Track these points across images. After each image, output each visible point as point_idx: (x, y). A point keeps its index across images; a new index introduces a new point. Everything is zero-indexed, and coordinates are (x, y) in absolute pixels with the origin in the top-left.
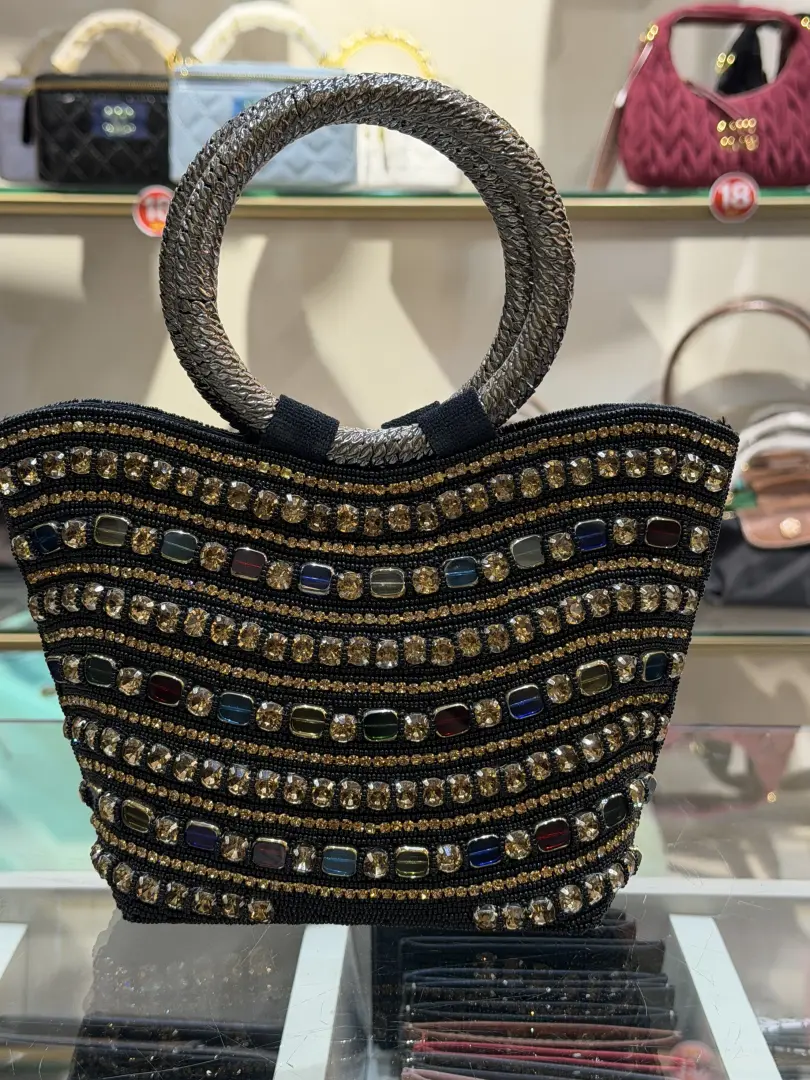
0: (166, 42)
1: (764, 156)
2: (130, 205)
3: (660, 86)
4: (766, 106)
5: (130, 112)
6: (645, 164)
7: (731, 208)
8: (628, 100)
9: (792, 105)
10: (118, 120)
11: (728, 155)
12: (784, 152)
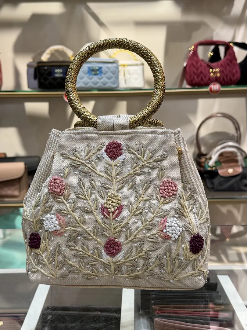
0: (70, 53)
1: (222, 78)
2: (62, 94)
3: (195, 61)
4: (222, 65)
5: (61, 71)
6: (192, 81)
7: (214, 91)
8: (187, 65)
9: (228, 65)
10: (58, 73)
11: (213, 78)
12: (227, 77)
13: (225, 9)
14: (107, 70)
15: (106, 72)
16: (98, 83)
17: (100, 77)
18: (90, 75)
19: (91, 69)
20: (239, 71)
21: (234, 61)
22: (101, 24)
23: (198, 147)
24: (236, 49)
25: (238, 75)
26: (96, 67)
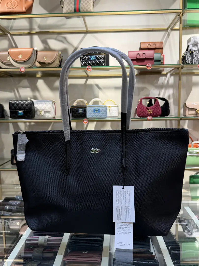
0: (86, 102)
1: (153, 114)
2: (82, 121)
3: (141, 106)
4: (153, 108)
5: (82, 110)
6: (139, 115)
7: (149, 120)
8: (137, 108)
9: (156, 108)
10: (81, 111)
11: (149, 114)
12: (155, 113)
13: (155, 81)
14: (102, 110)
15: (102, 111)
16: (98, 116)
17: (98, 113)
18: (94, 112)
19: (95, 110)
20: (161, 110)
21: (158, 106)
22: (99, 88)
24: (160, 101)
25: (160, 112)
26: (97, 109)
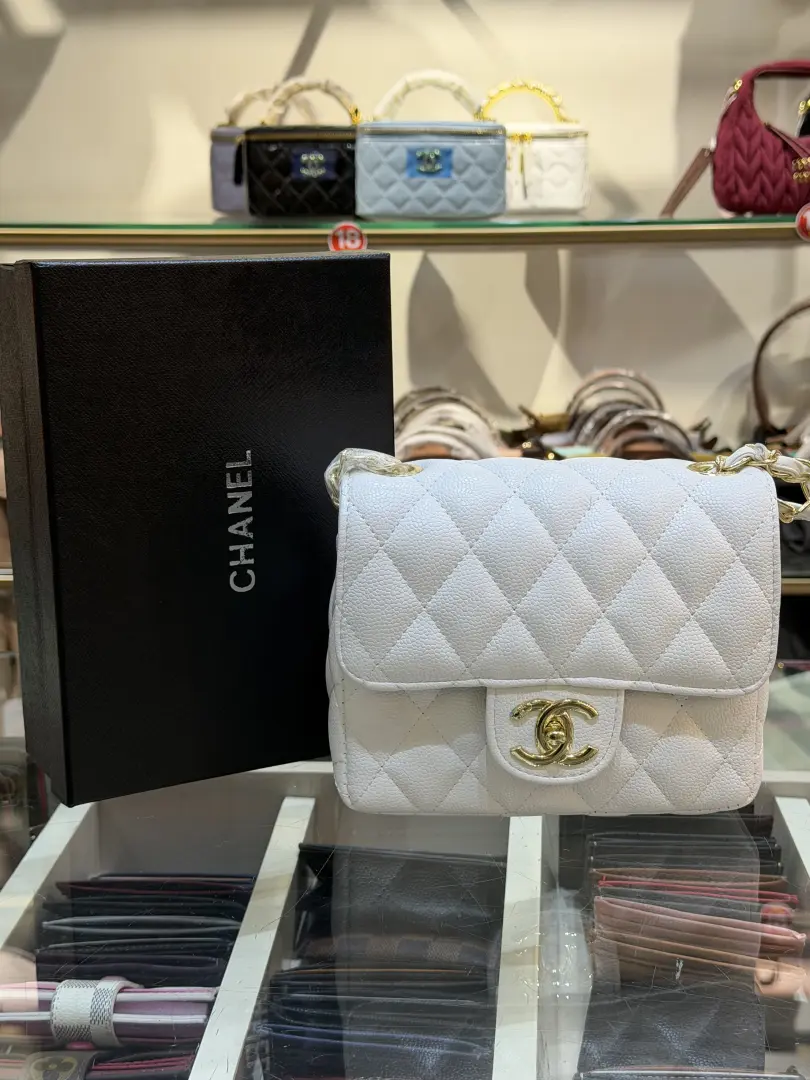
2: (325, 236)
5: (321, 158)
6: (731, 194)
10: (313, 165)
14: (468, 158)
15: (467, 166)
16: (438, 199)
17: (444, 181)
18: (412, 176)
19: (419, 154)
23: (761, 405)
26: (434, 148)
